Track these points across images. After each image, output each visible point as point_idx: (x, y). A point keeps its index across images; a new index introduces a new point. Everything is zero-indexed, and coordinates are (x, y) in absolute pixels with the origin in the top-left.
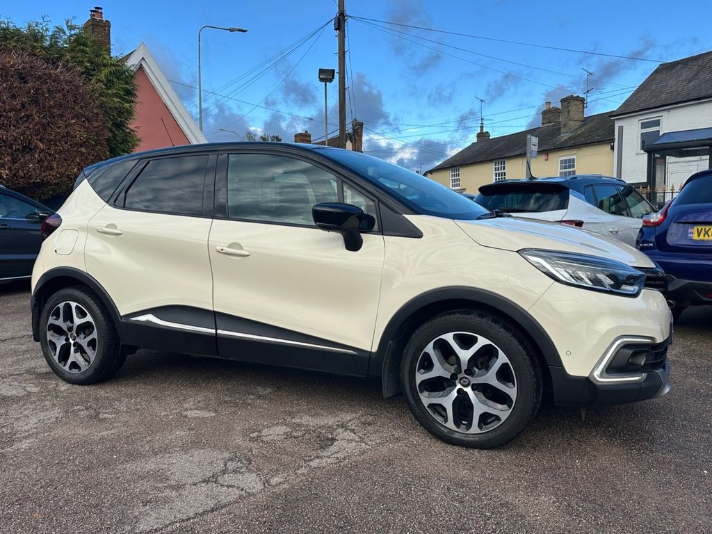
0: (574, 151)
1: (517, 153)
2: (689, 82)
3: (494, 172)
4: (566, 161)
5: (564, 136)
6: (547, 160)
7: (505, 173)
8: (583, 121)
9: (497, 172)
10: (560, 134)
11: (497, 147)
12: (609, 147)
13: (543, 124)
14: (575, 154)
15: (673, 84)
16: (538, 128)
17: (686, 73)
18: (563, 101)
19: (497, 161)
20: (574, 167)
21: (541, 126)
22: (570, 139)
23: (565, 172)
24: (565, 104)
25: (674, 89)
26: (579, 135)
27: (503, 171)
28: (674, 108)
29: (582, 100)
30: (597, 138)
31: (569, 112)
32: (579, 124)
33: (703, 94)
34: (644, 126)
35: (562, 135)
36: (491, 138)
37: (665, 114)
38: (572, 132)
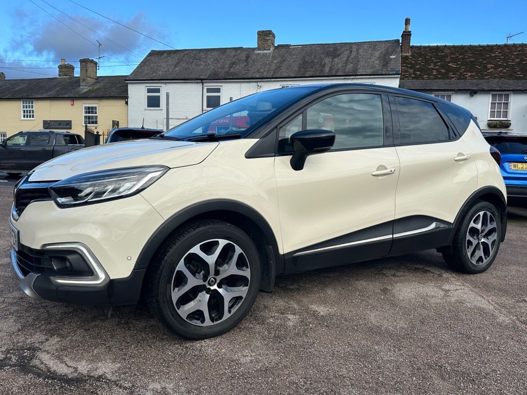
0: (97, 101)
1: (45, 96)
2: (176, 66)
3: (22, 109)
4: (89, 108)
5: (84, 89)
6: (73, 105)
7: (33, 111)
8: (96, 79)
9: (25, 109)
10: (79, 86)
11: (20, 88)
12: (123, 102)
13: (59, 75)
14: (97, 104)
15: (165, 66)
16: (56, 78)
17: (171, 61)
18: (81, 61)
19: (25, 100)
20: (96, 113)
21: (58, 77)
22: (90, 91)
23: (89, 117)
24: (84, 64)
25: (166, 69)
26: (96, 89)
27: (31, 109)
28: (169, 83)
29: (96, 64)
30: (113, 94)
31: (87, 70)
32: (94, 81)
33: (187, 77)
34: (149, 91)
35: (81, 87)
36: (6, 79)
37: (163, 85)
38: (89, 87)
